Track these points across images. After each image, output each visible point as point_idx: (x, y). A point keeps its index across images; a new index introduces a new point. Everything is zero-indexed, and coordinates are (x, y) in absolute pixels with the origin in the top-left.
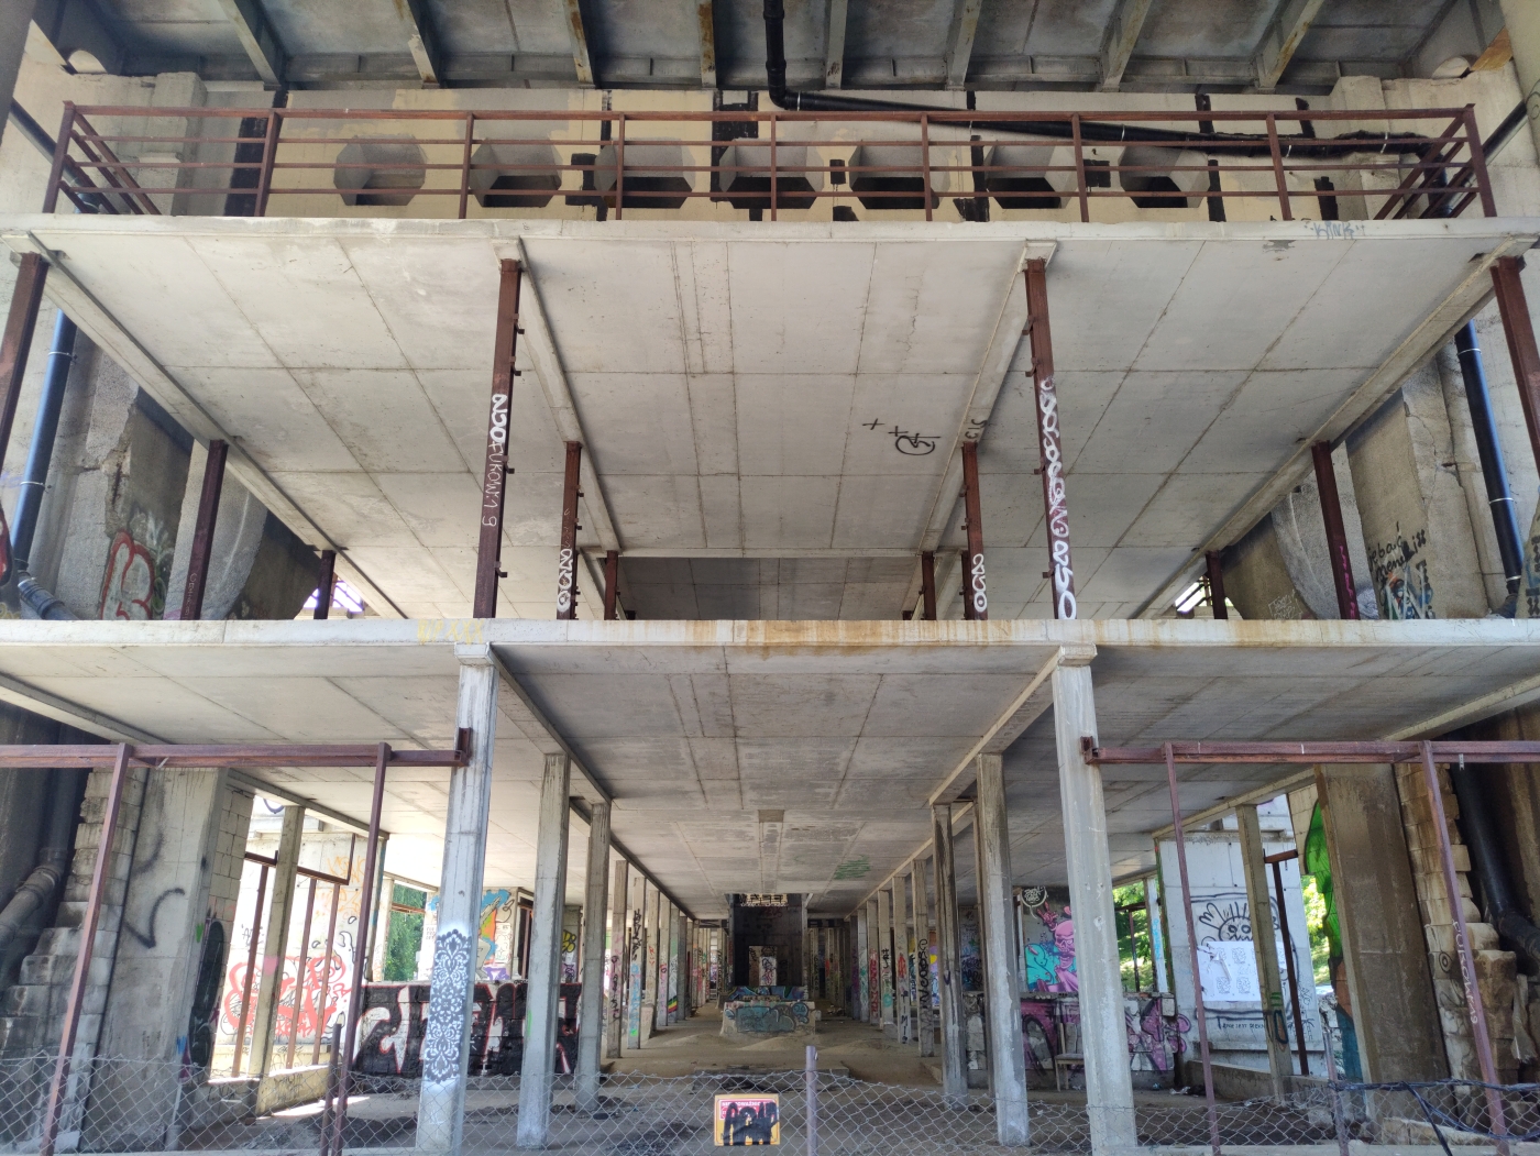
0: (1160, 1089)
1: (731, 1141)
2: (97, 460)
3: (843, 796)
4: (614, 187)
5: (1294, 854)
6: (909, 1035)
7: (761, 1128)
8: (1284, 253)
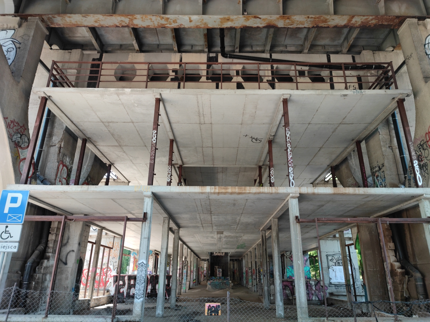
0: (320, 305)
1: (209, 314)
2: (55, 144)
3: (238, 228)
4: (183, 74)
5: (352, 244)
6: (256, 290)
7: (216, 311)
8: (346, 97)
